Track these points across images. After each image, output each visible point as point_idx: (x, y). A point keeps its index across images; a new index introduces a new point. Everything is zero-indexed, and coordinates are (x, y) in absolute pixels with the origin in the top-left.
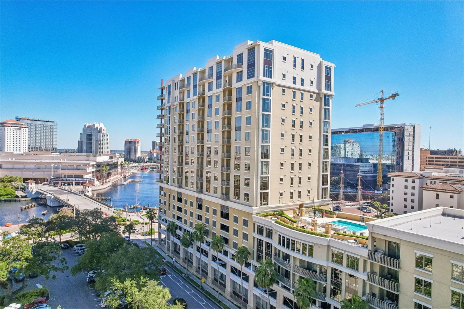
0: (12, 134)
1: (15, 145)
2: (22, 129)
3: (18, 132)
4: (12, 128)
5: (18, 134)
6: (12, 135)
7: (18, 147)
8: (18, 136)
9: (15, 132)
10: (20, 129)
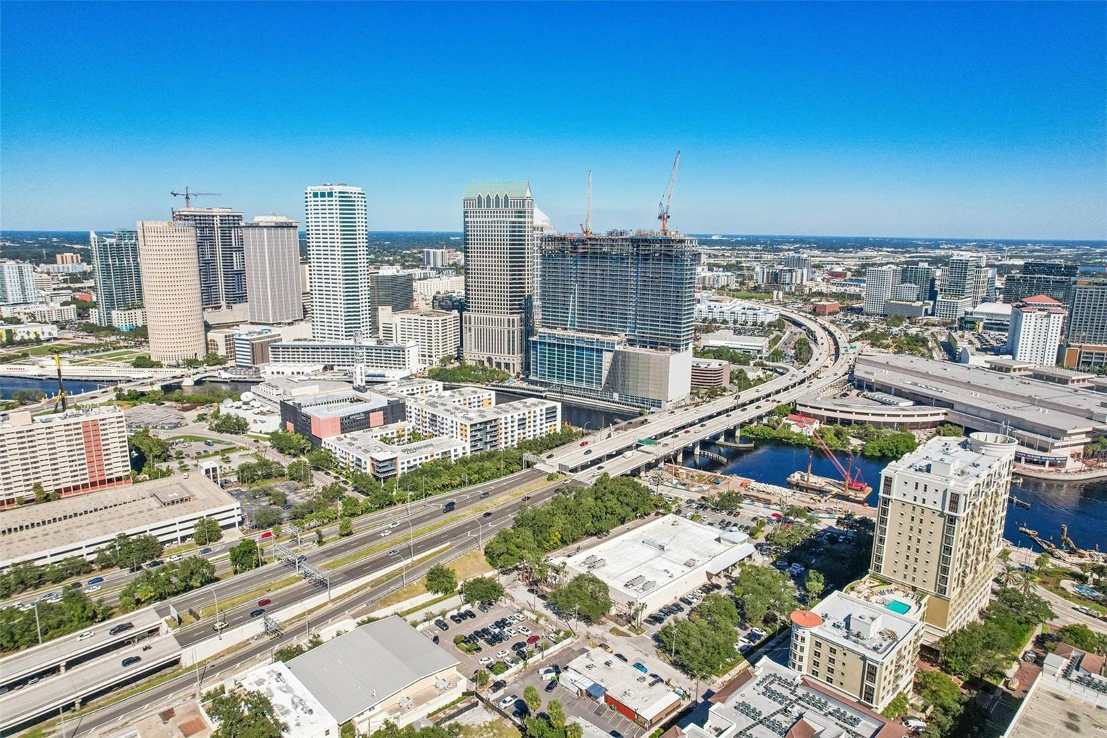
0: (1033, 324)
1: (1036, 343)
2: (1052, 316)
3: (1045, 320)
4: (1033, 315)
5: (1044, 325)
6: (1032, 327)
7: (1041, 346)
8: (1044, 328)
9: (1039, 320)
10: (1048, 316)
